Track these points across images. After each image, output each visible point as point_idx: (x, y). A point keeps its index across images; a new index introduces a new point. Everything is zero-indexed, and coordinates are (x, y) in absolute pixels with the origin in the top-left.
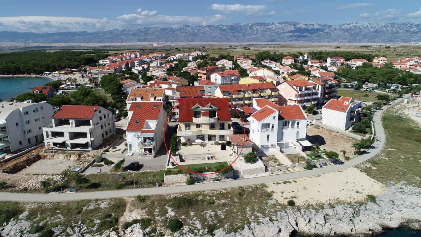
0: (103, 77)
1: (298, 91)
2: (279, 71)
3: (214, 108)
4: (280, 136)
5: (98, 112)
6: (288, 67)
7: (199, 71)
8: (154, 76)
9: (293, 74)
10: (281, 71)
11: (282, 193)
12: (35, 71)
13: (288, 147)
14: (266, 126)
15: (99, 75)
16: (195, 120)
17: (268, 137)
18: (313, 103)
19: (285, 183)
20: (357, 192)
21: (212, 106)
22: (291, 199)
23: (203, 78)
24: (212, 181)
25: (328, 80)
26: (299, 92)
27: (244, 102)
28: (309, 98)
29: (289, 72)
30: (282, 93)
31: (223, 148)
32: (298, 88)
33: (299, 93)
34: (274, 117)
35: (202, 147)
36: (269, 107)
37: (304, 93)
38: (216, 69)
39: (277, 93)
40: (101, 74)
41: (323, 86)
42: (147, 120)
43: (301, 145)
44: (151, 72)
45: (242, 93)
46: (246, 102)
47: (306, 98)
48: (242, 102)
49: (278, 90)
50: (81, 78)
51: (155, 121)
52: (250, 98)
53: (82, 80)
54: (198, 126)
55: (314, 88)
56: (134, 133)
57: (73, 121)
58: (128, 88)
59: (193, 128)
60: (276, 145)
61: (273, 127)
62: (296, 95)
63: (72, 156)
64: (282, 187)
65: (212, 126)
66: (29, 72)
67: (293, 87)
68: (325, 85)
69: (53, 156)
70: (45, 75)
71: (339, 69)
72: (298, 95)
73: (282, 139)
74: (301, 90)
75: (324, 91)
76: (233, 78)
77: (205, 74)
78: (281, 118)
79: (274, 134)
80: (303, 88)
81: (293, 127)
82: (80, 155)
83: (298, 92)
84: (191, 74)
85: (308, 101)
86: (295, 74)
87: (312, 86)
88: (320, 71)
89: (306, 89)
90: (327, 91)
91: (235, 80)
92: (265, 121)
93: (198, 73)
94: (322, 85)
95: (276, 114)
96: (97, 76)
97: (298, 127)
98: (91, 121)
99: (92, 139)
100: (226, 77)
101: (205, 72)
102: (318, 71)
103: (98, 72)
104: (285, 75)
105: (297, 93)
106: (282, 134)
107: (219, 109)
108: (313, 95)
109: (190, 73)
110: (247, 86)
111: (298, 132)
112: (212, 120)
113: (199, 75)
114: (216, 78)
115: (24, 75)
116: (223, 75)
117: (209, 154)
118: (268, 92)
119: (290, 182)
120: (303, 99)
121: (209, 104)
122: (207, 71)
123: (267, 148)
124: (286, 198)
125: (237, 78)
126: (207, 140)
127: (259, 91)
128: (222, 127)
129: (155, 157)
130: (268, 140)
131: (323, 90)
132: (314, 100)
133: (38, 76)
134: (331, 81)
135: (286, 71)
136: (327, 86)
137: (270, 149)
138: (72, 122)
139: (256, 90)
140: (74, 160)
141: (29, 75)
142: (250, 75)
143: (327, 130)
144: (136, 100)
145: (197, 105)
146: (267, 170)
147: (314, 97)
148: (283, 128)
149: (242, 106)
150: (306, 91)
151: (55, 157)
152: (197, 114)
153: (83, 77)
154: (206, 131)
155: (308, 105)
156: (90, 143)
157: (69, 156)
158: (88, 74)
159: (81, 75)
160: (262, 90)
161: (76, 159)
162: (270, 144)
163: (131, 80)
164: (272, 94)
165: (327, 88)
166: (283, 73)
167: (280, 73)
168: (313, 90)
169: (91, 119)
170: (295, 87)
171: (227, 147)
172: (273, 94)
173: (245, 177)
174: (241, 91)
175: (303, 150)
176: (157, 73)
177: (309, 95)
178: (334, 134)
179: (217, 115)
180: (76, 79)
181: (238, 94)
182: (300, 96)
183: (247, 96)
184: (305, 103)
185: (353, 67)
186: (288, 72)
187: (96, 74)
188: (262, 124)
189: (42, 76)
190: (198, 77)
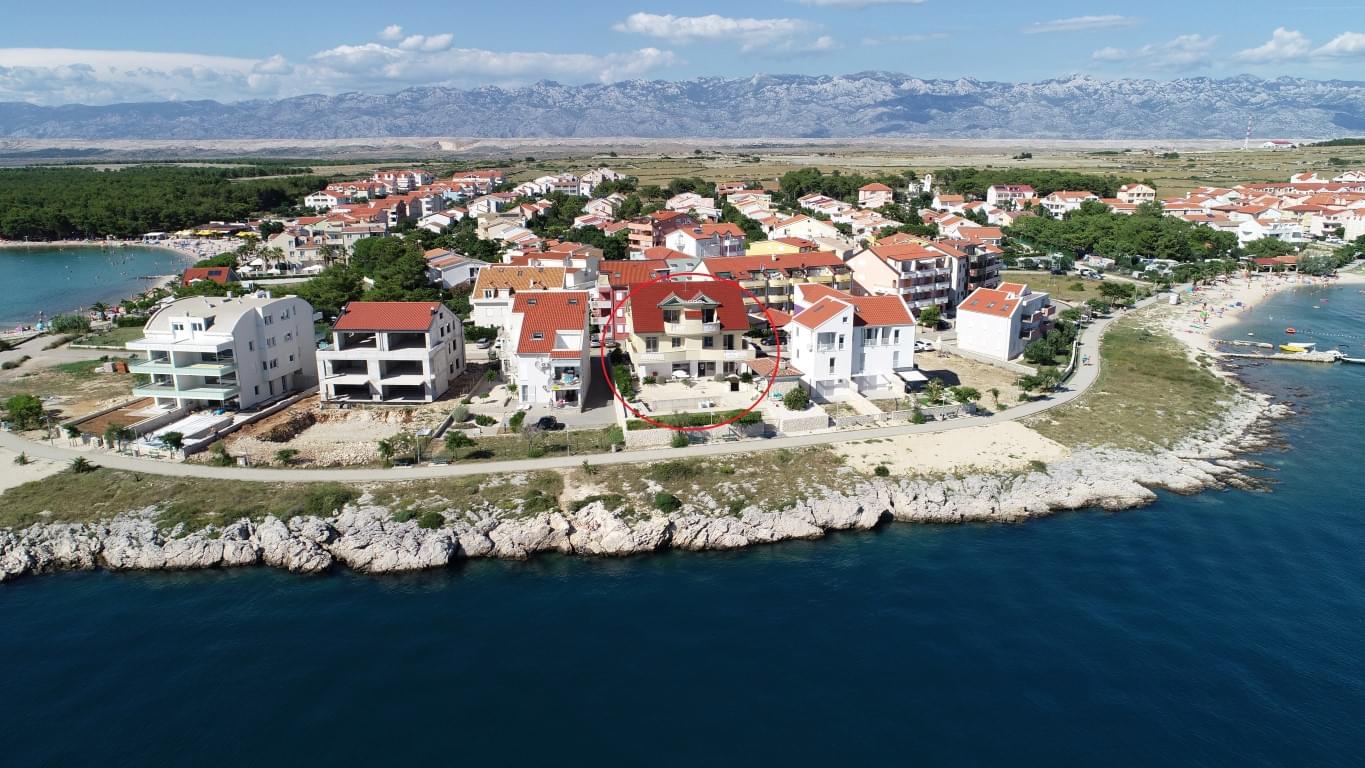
0: (359, 243)
1: (900, 270)
2: (850, 226)
3: (710, 301)
4: (859, 361)
5: (438, 316)
6: (875, 214)
7: (631, 226)
8: (499, 240)
9: (889, 232)
10: (856, 226)
11: (864, 457)
12: (120, 229)
13: (876, 387)
14: (827, 338)
15: (345, 236)
16: (669, 328)
17: (832, 362)
18: (937, 301)
19: (869, 442)
20: (1011, 456)
21: (706, 299)
22: (881, 465)
23: (642, 243)
24: (722, 442)
25: (976, 246)
26: (903, 274)
27: (768, 300)
28: (927, 288)
29: (879, 227)
30: (859, 278)
31: (735, 387)
32: (900, 264)
33: (902, 277)
34: (845, 319)
35: (688, 388)
36: (833, 299)
37: (914, 276)
38: (678, 220)
39: (846, 277)
40: (349, 235)
41: (964, 261)
42: (559, 332)
43: (903, 379)
44: (486, 229)
45: (761, 276)
46: (773, 299)
47: (919, 289)
48: (762, 299)
49: (849, 269)
50: (293, 247)
51: (578, 332)
52: (782, 288)
53: (297, 253)
54: (677, 341)
55: (939, 264)
56: (534, 360)
57: (385, 335)
58: (444, 271)
59: (665, 346)
60: (849, 379)
61: (841, 340)
62: (895, 281)
63: (391, 413)
64: (863, 448)
65: (708, 342)
66: (99, 232)
67: (885, 262)
68: (967, 259)
69: (346, 415)
71: (1017, 220)
72: (901, 281)
73: (862, 369)
74: (905, 269)
75: (967, 272)
76: (727, 243)
77: (649, 233)
78: (858, 321)
79: (844, 355)
80: (910, 263)
81: (885, 343)
82: (409, 412)
83: (900, 275)
84: (607, 234)
85: (925, 296)
86: (895, 233)
87: (934, 260)
88: (962, 224)
89: (920, 267)
90: (972, 273)
91: (733, 248)
92: (826, 327)
93: (629, 231)
94: (960, 259)
95: (849, 312)
96: (339, 242)
97: (896, 341)
98: (427, 335)
99: (433, 377)
100: (708, 242)
101: (649, 227)
102: (958, 224)
103: (340, 229)
104: (868, 235)
105: (896, 277)
106: (862, 356)
107: (720, 306)
108: (936, 282)
109: (602, 231)
110: (773, 259)
111: (896, 354)
112: (709, 329)
113: (631, 237)
114: (682, 243)
115: (85, 243)
116: (699, 237)
117: (705, 399)
118: (826, 274)
119: (880, 442)
120: (912, 291)
121: (700, 294)
122: (655, 226)
123: (830, 387)
124: (873, 464)
125: (737, 243)
126: (697, 375)
127: (804, 273)
128: (729, 344)
129: (583, 411)
130: (832, 371)
131: (963, 270)
132: (940, 294)
133: (128, 242)
134: (984, 249)
135: (868, 225)
136: (974, 259)
137: (836, 390)
138: (382, 339)
139: (797, 269)
140: (397, 422)
142: (771, 236)
143: (966, 360)
144: (496, 295)
145: (672, 296)
146: (831, 423)
147: (939, 287)
148: (863, 345)
150: (918, 272)
151: (349, 418)
152: (672, 317)
153: (298, 243)
154: (695, 352)
155: (924, 306)
156: (430, 386)
157: (384, 415)
158: (311, 235)
159: (293, 238)
160: (811, 270)
161: (400, 419)
162: (835, 377)
163: (446, 252)
164: (834, 279)
165: (974, 266)
166: (861, 231)
167: (854, 232)
168: (937, 270)
169: (428, 331)
170: (891, 262)
171: (742, 385)
172: (838, 278)
173: (788, 434)
174: (758, 272)
175: (908, 391)
176: (505, 231)
177: (927, 281)
178: (981, 367)
179: (718, 318)
180: (281, 251)
181: (752, 279)
182: (906, 283)
183: (773, 283)
184: (917, 303)
185: (1057, 214)
186: (874, 229)
187: (336, 236)
188: (820, 335)
189: (143, 243)
190: (627, 240)
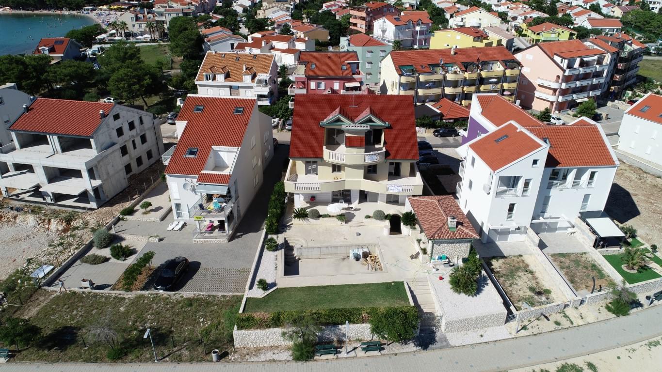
0: (174, 19)
1: (565, 67)
2: (506, 14)
3: (378, 122)
4: (543, 202)
5: (110, 119)
7: (352, 12)
8: (268, 19)
9: (538, 22)
10: (511, 14)
12: (69, 4)
13: (556, 229)
14: (511, 182)
15: (167, 15)
16: (327, 154)
17: (511, 208)
18: (591, 94)
21: (374, 119)
23: (359, 26)
24: (360, 353)
26: (567, 71)
27: (443, 91)
28: (585, 83)
29: (529, 16)
30: (525, 71)
31: (395, 229)
32: (566, 61)
33: (566, 74)
34: (535, 162)
35: (344, 223)
36: (520, 128)
37: (576, 73)
38: (385, 9)
39: (516, 72)
40: (169, 14)
41: (615, 56)
42: (215, 148)
43: (594, 232)
44: (265, 10)
45: (440, 71)
46: (448, 90)
47: (578, 84)
48: (438, 91)
49: (519, 64)
50: (134, 22)
51: (235, 149)
52: (457, 81)
53: (137, 26)
54: (336, 168)
55: (600, 62)
56: (182, 181)
57: (55, 138)
58: (213, 45)
59: (325, 172)
60: (528, 226)
61: (527, 184)
62: (558, 77)
63: (52, 221)
65: (371, 172)
66: (59, 5)
67: (552, 59)
68: (618, 54)
69: (15, 218)
70: (85, 12)
72: (564, 76)
73: (543, 212)
74: (570, 66)
75: (616, 65)
76: (418, 28)
77: (363, 19)
78: (551, 161)
79: (526, 203)
80: (575, 61)
81: (576, 183)
82: (68, 221)
83: (564, 71)
84: (337, 18)
85: (581, 90)
86: (543, 22)
87: (596, 57)
88: (590, 15)
89: (583, 64)
90: (620, 66)
91: (422, 33)
92: (509, 170)
93: (351, 16)
94: (613, 54)
95: (542, 153)
96: (163, 18)
97: (590, 183)
98: (92, 141)
99: (97, 183)
100: (404, 27)
101: (363, 14)
102: (587, 15)
103: (163, 10)
104: (520, 22)
105: (561, 73)
106: (547, 198)
107: (390, 127)
108: (594, 77)
109: (335, 16)
110: (452, 53)
111: (586, 198)
112: (371, 159)
113: (352, 20)
114: (385, 27)
115: (51, 12)
116: (399, 23)
117: (358, 246)
118: (498, 68)
120: (573, 86)
121: (366, 114)
122: (368, 14)
123: (505, 233)
125: (426, 29)
126: (357, 201)
127: (478, 67)
128: (395, 174)
129: (232, 238)
130: (510, 216)
131: (613, 63)
132: (594, 87)
133: (74, 13)
135: (521, 15)
136: (624, 54)
137: (510, 236)
138: (54, 140)
139: (473, 63)
140: (58, 230)
141: (59, 12)
142: (453, 22)
143: (630, 166)
144: (214, 79)
145: (335, 114)
147: (595, 81)
148: (550, 186)
149: (437, 99)
150: (581, 69)
151: (18, 221)
152: (333, 138)
153: (137, 19)
154: (355, 181)
155: (581, 98)
156: (92, 193)
157: (46, 221)
158: (146, 14)
159: (133, 16)
160: (485, 64)
161: (60, 228)
162: (512, 225)
163: (221, 29)
165: (622, 60)
166: (515, 18)
167: (509, 18)
168: (598, 66)
169: (92, 137)
170: (558, 59)
171: (404, 228)
172: (509, 72)
173: (454, 339)
174: (437, 65)
175: (596, 245)
176: (273, 13)
177: (586, 76)
179: (385, 143)
180: (125, 24)
181: (432, 73)
182: (567, 79)
183: (450, 77)
184: (574, 96)
186: (526, 18)
187: (161, 15)
188: (501, 179)
189: (80, 14)
190: (349, 23)
